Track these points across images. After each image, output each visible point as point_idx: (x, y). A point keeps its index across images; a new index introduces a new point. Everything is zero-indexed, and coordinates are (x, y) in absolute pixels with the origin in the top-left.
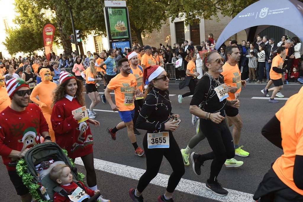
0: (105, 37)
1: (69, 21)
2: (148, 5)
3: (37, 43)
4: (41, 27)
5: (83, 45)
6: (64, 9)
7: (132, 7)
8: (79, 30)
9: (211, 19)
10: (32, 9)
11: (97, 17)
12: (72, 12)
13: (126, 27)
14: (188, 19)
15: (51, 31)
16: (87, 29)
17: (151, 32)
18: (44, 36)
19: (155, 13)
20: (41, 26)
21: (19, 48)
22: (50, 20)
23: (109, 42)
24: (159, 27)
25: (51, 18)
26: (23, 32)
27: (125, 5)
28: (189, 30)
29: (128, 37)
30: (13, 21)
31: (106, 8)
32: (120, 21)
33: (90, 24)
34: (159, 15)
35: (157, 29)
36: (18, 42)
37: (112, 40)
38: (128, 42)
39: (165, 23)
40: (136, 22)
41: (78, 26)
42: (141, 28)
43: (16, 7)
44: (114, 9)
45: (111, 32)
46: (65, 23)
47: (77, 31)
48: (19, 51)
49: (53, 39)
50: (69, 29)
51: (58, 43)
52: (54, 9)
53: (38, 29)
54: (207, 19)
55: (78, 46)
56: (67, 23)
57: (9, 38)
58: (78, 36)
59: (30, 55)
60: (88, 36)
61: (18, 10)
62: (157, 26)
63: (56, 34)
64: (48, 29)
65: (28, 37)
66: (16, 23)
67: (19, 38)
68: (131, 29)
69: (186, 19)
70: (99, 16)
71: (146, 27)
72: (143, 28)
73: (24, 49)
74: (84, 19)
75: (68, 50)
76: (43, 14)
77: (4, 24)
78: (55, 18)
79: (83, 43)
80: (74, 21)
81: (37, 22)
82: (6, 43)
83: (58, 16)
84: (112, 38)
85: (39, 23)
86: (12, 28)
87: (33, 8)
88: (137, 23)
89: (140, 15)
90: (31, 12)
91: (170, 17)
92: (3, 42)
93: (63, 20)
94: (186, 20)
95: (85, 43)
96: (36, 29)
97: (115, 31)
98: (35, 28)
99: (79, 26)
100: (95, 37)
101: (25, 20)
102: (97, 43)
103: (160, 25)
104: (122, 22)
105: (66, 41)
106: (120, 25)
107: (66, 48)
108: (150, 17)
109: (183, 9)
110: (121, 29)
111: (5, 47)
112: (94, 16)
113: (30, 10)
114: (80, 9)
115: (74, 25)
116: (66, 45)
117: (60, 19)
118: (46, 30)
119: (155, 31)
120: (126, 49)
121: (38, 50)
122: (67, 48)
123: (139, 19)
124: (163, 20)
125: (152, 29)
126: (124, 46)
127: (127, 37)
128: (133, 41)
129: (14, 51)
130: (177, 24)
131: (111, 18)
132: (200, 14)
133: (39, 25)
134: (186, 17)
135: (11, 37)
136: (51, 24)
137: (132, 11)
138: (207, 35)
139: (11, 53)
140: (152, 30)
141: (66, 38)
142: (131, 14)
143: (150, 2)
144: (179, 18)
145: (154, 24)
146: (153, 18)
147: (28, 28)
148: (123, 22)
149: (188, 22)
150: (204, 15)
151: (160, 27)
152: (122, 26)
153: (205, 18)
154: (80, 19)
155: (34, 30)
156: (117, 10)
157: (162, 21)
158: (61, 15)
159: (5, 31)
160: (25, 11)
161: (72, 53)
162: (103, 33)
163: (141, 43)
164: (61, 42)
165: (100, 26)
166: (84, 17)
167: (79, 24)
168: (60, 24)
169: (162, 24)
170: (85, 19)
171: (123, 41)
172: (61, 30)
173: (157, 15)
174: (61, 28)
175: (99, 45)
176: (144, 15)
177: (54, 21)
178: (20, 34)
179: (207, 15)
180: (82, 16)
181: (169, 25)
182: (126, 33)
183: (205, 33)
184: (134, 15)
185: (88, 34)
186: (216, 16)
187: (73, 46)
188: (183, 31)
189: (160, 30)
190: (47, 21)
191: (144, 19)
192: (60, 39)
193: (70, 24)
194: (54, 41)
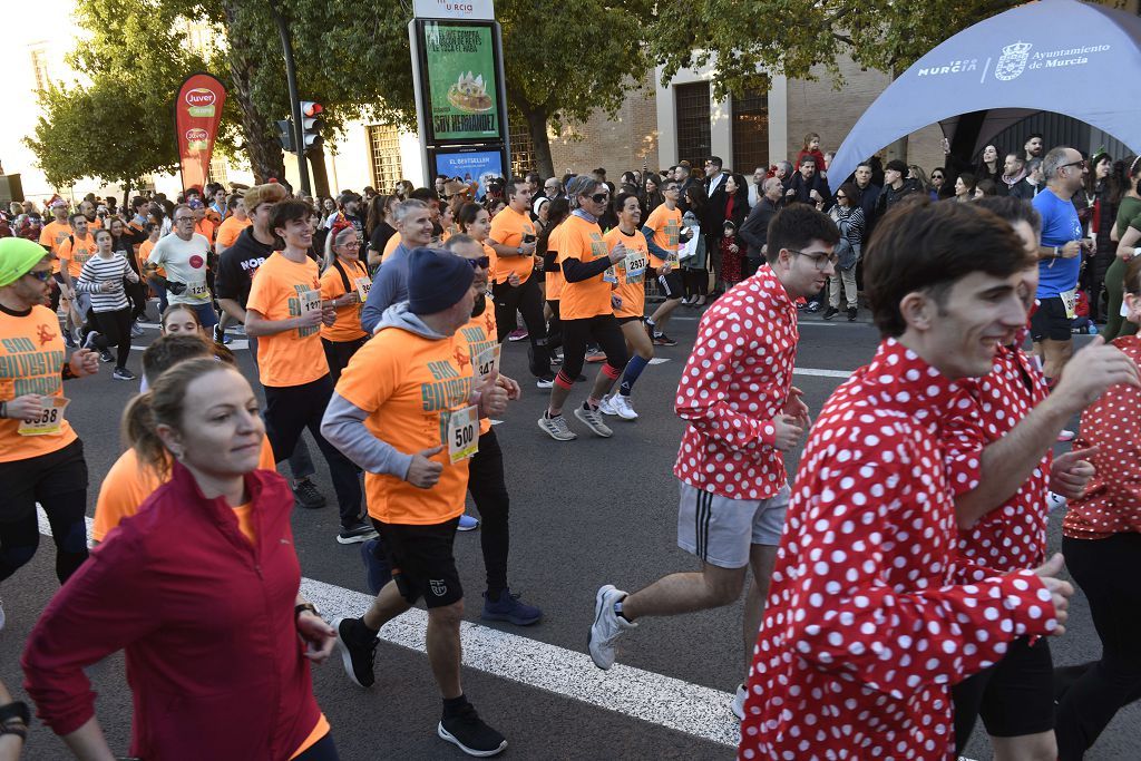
0: (412, 131)
1: (276, 67)
2: (578, 15)
3: (152, 146)
4: (170, 87)
5: (328, 158)
6: (261, 22)
7: (514, 20)
8: (311, 101)
9: (811, 78)
10: (141, 17)
11: (385, 55)
12: (289, 35)
13: (492, 98)
14: (727, 73)
15: (207, 103)
16: (344, 98)
17: (584, 120)
18: (179, 117)
19: (603, 48)
20: (170, 82)
21: (85, 161)
22: (206, 59)
23: (424, 150)
24: (613, 102)
25: (211, 51)
26: (104, 105)
27: (489, 15)
28: (727, 116)
29: (497, 136)
30: (67, 60)
31: (417, 23)
32: (470, 72)
33: (357, 80)
34: (616, 56)
35: (609, 110)
36: (82, 139)
37: (439, 143)
38: (497, 154)
39: (640, 87)
40: (530, 77)
41: (309, 86)
42: (548, 101)
43: (79, 8)
44: (447, 28)
45: (434, 114)
46: (261, 72)
47: (307, 108)
48: (85, 172)
49: (216, 132)
50: (276, 97)
51: (234, 149)
52: (223, 20)
53: (159, 92)
54: (798, 77)
55: (308, 160)
56: (268, 74)
57: (49, 123)
58: (308, 124)
59: (127, 189)
60: (347, 124)
61: (87, 18)
62: (607, 96)
63: (226, 114)
64: (196, 94)
65: (120, 121)
66: (78, 67)
67: (90, 125)
68: (508, 105)
69: (718, 73)
70: (390, 51)
71: (566, 100)
72: (553, 103)
73: (104, 165)
74: (336, 60)
75: (269, 174)
76: (182, 36)
77: (33, 67)
78: (226, 52)
79: (327, 151)
80: (294, 69)
81: (155, 65)
82: (37, 140)
83: (238, 47)
84: (439, 136)
85: (163, 70)
86: (62, 85)
87: (143, 15)
88: (532, 84)
89: (545, 53)
90: (137, 27)
91: (660, 63)
92: (26, 139)
93: (254, 62)
94: (719, 78)
95: (333, 154)
96: (154, 92)
97: (448, 109)
98: (149, 88)
99: (314, 90)
100: (371, 130)
101: (111, 59)
102: (377, 153)
103: (619, 94)
104: (475, 78)
105: (263, 142)
106: (468, 90)
107: (263, 166)
108: (583, 63)
109: (709, 39)
110: (473, 105)
111: (33, 157)
112: (372, 51)
113: (131, 20)
114: (320, 23)
115: (296, 82)
116: (264, 157)
117: (242, 58)
118: (189, 98)
119: (598, 113)
121: (158, 171)
122: (266, 170)
123: (539, 67)
124: (630, 74)
125: (588, 109)
126: (481, 171)
127: (494, 133)
128: (513, 149)
129: (66, 172)
130: (681, 90)
131: (435, 61)
132: (772, 57)
133: (166, 77)
134: (718, 68)
135: (58, 118)
136: (212, 75)
137: (514, 36)
138: (794, 135)
139: (56, 180)
140: (589, 112)
141: (264, 129)
142: (512, 47)
143: (585, 7)
144: (692, 69)
145: (595, 88)
146: (593, 65)
147: (123, 90)
148: (480, 77)
149: (724, 87)
150: (786, 60)
151: (617, 102)
152: (475, 91)
153: (791, 72)
154: (318, 59)
155: (144, 96)
156: (461, 30)
157: (627, 79)
158: (248, 43)
159: (37, 95)
160: (114, 25)
163: (545, 159)
164: (244, 145)
165: (395, 88)
166: (336, 49)
167: (312, 79)
168: (244, 77)
169: (626, 89)
170: (337, 63)
171: (479, 150)
172: (247, 99)
173: (609, 54)
174: (247, 90)
175: (385, 160)
176: (560, 52)
177: (223, 64)
178: (91, 109)
179: (798, 62)
180: (329, 48)
181: (653, 94)
182: (490, 118)
183: (789, 130)
184: (522, 52)
185: (349, 119)
186: (833, 68)
187: (291, 162)
188: (703, 119)
189: (619, 112)
190: (194, 63)
191: (560, 69)
192: (240, 132)
193: (282, 78)
194: (218, 141)
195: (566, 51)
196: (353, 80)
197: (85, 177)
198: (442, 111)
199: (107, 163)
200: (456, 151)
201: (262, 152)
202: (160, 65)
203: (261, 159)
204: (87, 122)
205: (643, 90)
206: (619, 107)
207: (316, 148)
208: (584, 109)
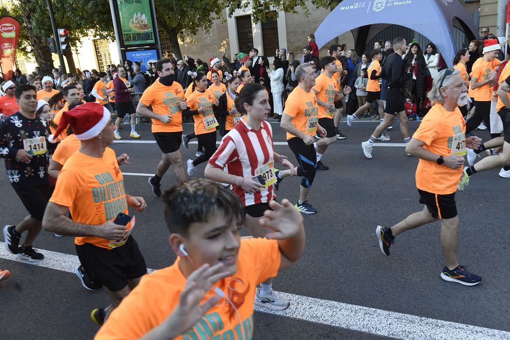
0: (113, 41)
1: (44, 12)
5: (74, 56)
8: (63, 28)
9: (296, 12)
11: (97, 6)
13: (150, 25)
14: (258, 11)
15: (11, 31)
16: (79, 26)
17: (195, 34)
22: (9, 8)
23: (120, 52)
24: (207, 25)
25: (11, 5)
28: (260, 31)
32: (139, 13)
33: (84, 18)
34: (207, 3)
35: (205, 29)
37: (126, 46)
38: (155, 51)
39: (219, 18)
40: (168, 15)
41: (62, 21)
42: (177, 25)
45: (123, 33)
46: (37, 15)
47: (61, 32)
49: (17, 45)
50: (45, 27)
54: (289, 12)
55: (64, 58)
56: (40, 16)
58: (62, 40)
60: (82, 39)
62: (204, 22)
63: (21, 36)
64: (5, 27)
68: (158, 28)
69: (254, 11)
71: (185, 25)
72: (180, 27)
74: (73, 8)
75: (45, 64)
78: (18, 5)
79: (74, 52)
80: (53, 13)
83: (24, 3)
84: (126, 43)
88: (169, 18)
91: (227, 7)
93: (33, 10)
94: (255, 13)
95: (77, 54)
97: (130, 31)
99: (65, 22)
100: (95, 41)
102: (99, 52)
103: (210, 21)
104: (142, 16)
105: (41, 49)
106: (139, 21)
107: (42, 60)
108: (192, 7)
110: (142, 28)
112: (90, 4)
115: (54, 20)
116: (42, 56)
117: (27, 8)
118: (1, 28)
119: (201, 30)
120: (151, 64)
122: (44, 62)
123: (172, 10)
124: (214, 13)
125: (196, 28)
126: (149, 59)
127: (152, 41)
128: (162, 47)
130: (239, 19)
132: (277, 3)
134: (254, 8)
136: (13, 18)
138: (290, 38)
140: (197, 30)
141: (41, 42)
144: (242, 9)
145: (199, 19)
146: (197, 8)
148: (144, 14)
149: (257, 17)
150: (284, 4)
151: (209, 25)
152: (142, 22)
153: (286, 10)
154: (65, 9)
157: (213, 15)
158: (29, 1)
161: (53, 70)
162: (110, 36)
163: (178, 53)
164: (32, 51)
165: (103, 21)
166: (73, 4)
167: (63, 18)
168: (29, 17)
169: (213, 19)
170: (74, 10)
171: (146, 49)
172: (31, 28)
173: (204, 3)
174: (31, 24)
175: (103, 56)
176: (181, 2)
177: (17, 11)
179: (289, 5)
180: (70, 3)
181: (226, 21)
182: (150, 34)
183: (287, 36)
184: (163, 3)
185: (82, 37)
186: (304, 7)
187: (55, 57)
188: (249, 32)
189: (210, 30)
190: (3, 11)
191: (182, 10)
192: (29, 44)
193: (47, 18)
194: (19, 49)
195: (184, 2)
196: (81, 19)
198: (127, 31)
200: (135, 50)
201: (41, 54)
203: (40, 57)
205: (221, 19)
206: (210, 28)
207: (67, 50)
208: (194, 29)
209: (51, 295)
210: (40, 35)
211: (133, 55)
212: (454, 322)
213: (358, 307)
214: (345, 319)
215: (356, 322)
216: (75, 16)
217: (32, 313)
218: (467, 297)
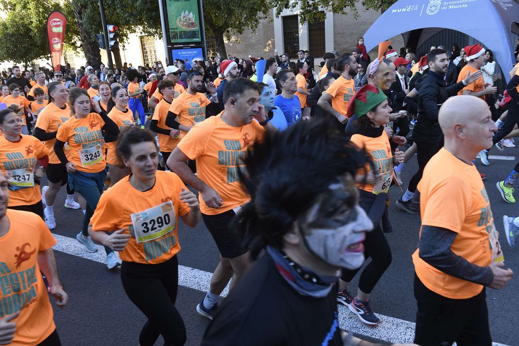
0: (160, 39)
1: (95, 9)
3: (38, 46)
4: (45, 18)
5: (121, 52)
8: (112, 25)
9: (344, 13)
11: (146, 3)
13: (197, 23)
14: (306, 12)
15: (59, 25)
16: (127, 23)
17: (241, 33)
18: (49, 33)
20: (45, 16)
21: (5, 53)
22: (62, 5)
23: (166, 48)
24: (254, 25)
25: (64, 1)
26: (13, 26)
28: (306, 32)
29: (200, 41)
32: (187, 11)
33: (134, 15)
34: (255, 3)
35: (252, 28)
36: (3, 43)
37: (173, 44)
38: (200, 50)
39: (266, 17)
40: (215, 13)
41: (111, 17)
42: (223, 24)
45: (171, 31)
46: (88, 11)
47: (110, 28)
48: (5, 59)
49: (66, 38)
50: (95, 23)
51: (76, 47)
53: (39, 21)
54: (338, 13)
55: (112, 53)
56: (91, 12)
58: (111, 36)
59: (26, 67)
60: (130, 35)
62: (251, 22)
64: (54, 21)
65: (21, 35)
68: (205, 26)
69: (301, 11)
70: (148, 1)
71: (232, 24)
72: (226, 25)
73: (14, 56)
75: (93, 59)
78: (71, 1)
79: (121, 48)
80: (104, 10)
81: (37, 7)
84: (173, 41)
85: (41, 10)
88: (216, 16)
89: (222, 1)
91: (275, 7)
93: (84, 6)
94: (303, 13)
95: (123, 49)
96: (37, 20)
97: (177, 29)
98: (34, 19)
99: (114, 18)
100: (141, 38)
101: (15, 5)
102: (145, 49)
103: (257, 21)
104: (189, 13)
105: (90, 44)
106: (186, 19)
107: (90, 56)
108: (239, 6)
110: (189, 26)
112: (139, 1)
115: (105, 16)
116: (91, 51)
117: (79, 5)
118: (52, 23)
119: (247, 31)
121: (41, 58)
122: (92, 57)
123: (219, 8)
124: (261, 12)
125: (243, 27)
126: (194, 58)
127: (198, 40)
128: (208, 47)
131: (170, 5)
132: (326, 3)
133: (42, 13)
134: (302, 9)
138: (337, 40)
140: (243, 29)
141: (90, 38)
144: (289, 9)
145: (245, 18)
146: (244, 8)
147: (22, 19)
148: (191, 14)
149: (305, 18)
150: (333, 5)
151: (256, 25)
152: (189, 20)
153: (335, 11)
154: (114, 5)
155: (32, 22)
157: (260, 14)
162: (156, 32)
163: (222, 52)
164: (81, 46)
165: (151, 18)
167: (113, 15)
168: (80, 13)
169: (260, 18)
170: (124, 6)
171: (192, 47)
172: (82, 24)
173: (252, 2)
174: (82, 19)
175: (149, 53)
176: (229, 1)
177: (70, 7)
178: (7, 29)
179: (338, 6)
181: (272, 21)
182: (197, 33)
183: (334, 37)
184: (211, 1)
185: (130, 33)
186: (353, 8)
187: (103, 53)
188: (295, 32)
189: (257, 29)
190: (56, 6)
191: (229, 9)
192: (79, 39)
193: (98, 14)
194: (69, 44)
195: (231, 1)
196: (130, 16)
197: (6, 61)
198: (174, 29)
199: (15, 54)
200: (181, 48)
201: (90, 49)
202: (39, 7)
203: (89, 52)
204: (5, 35)
205: (268, 19)
206: (257, 27)
207: (115, 47)
208: (241, 28)
209: (94, 287)
210: (90, 30)
211: (179, 53)
212: (501, 343)
213: (399, 321)
214: (385, 332)
215: (398, 336)
216: (124, 13)
217: (76, 304)
218: (515, 318)
